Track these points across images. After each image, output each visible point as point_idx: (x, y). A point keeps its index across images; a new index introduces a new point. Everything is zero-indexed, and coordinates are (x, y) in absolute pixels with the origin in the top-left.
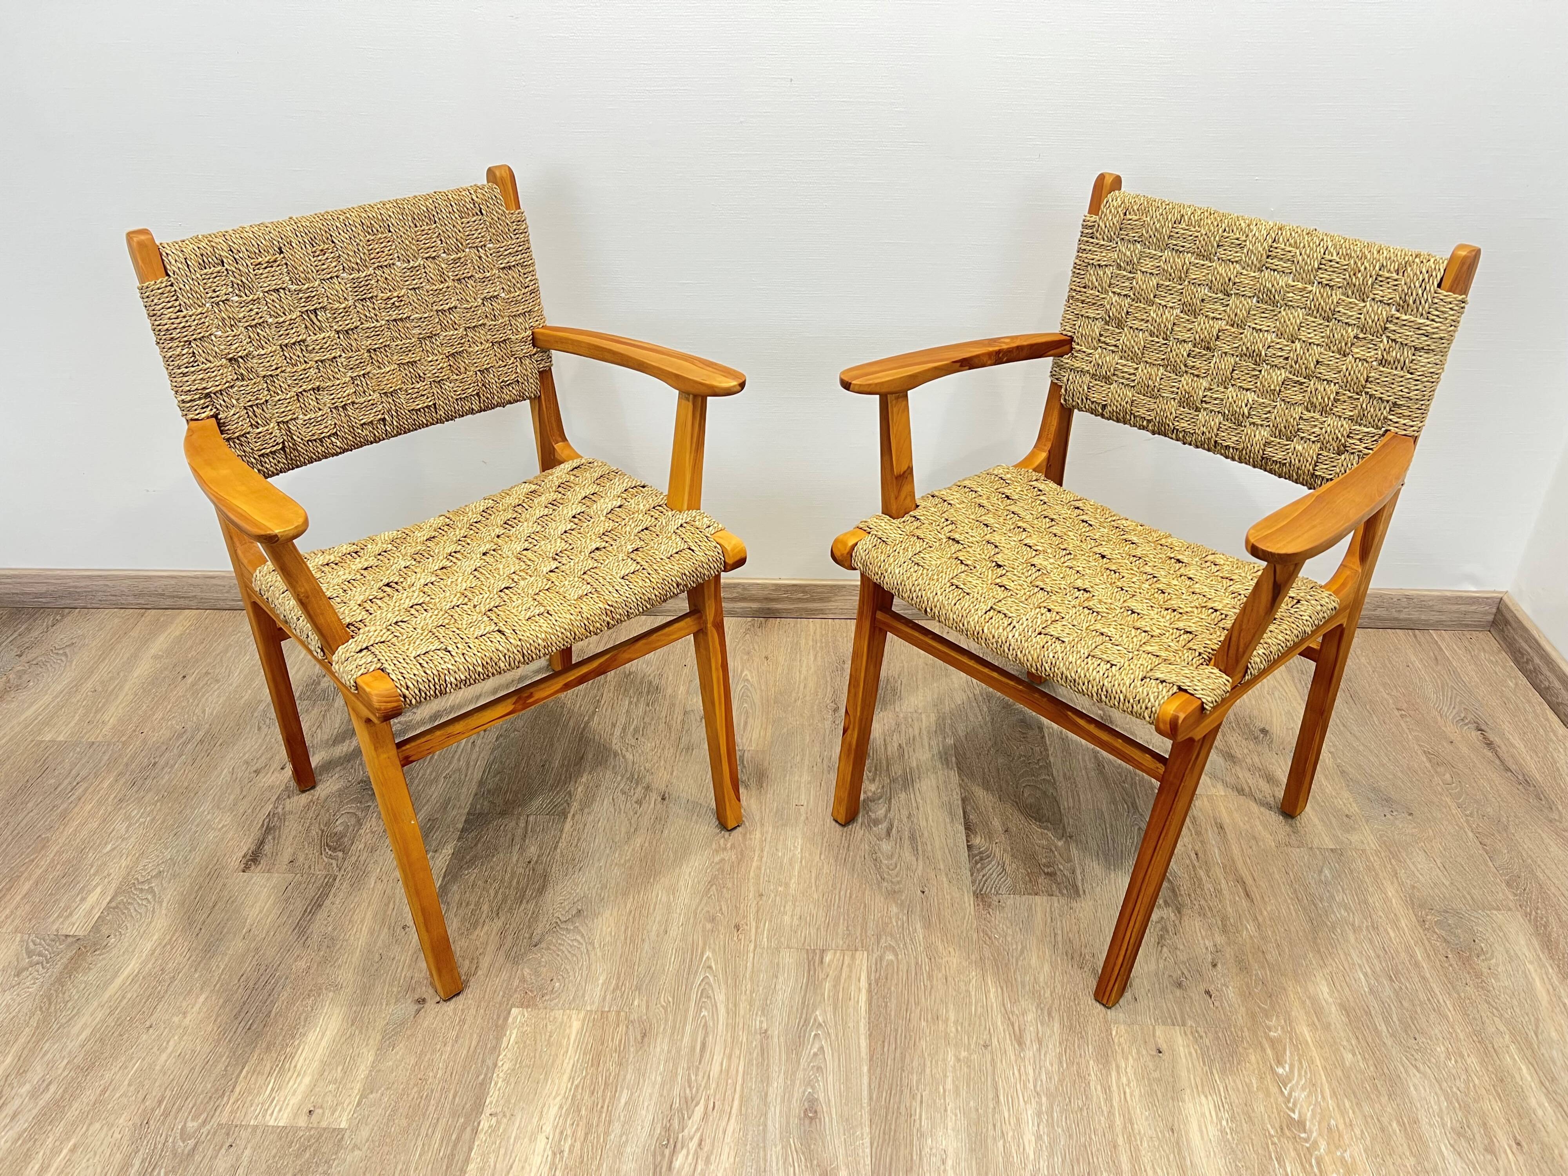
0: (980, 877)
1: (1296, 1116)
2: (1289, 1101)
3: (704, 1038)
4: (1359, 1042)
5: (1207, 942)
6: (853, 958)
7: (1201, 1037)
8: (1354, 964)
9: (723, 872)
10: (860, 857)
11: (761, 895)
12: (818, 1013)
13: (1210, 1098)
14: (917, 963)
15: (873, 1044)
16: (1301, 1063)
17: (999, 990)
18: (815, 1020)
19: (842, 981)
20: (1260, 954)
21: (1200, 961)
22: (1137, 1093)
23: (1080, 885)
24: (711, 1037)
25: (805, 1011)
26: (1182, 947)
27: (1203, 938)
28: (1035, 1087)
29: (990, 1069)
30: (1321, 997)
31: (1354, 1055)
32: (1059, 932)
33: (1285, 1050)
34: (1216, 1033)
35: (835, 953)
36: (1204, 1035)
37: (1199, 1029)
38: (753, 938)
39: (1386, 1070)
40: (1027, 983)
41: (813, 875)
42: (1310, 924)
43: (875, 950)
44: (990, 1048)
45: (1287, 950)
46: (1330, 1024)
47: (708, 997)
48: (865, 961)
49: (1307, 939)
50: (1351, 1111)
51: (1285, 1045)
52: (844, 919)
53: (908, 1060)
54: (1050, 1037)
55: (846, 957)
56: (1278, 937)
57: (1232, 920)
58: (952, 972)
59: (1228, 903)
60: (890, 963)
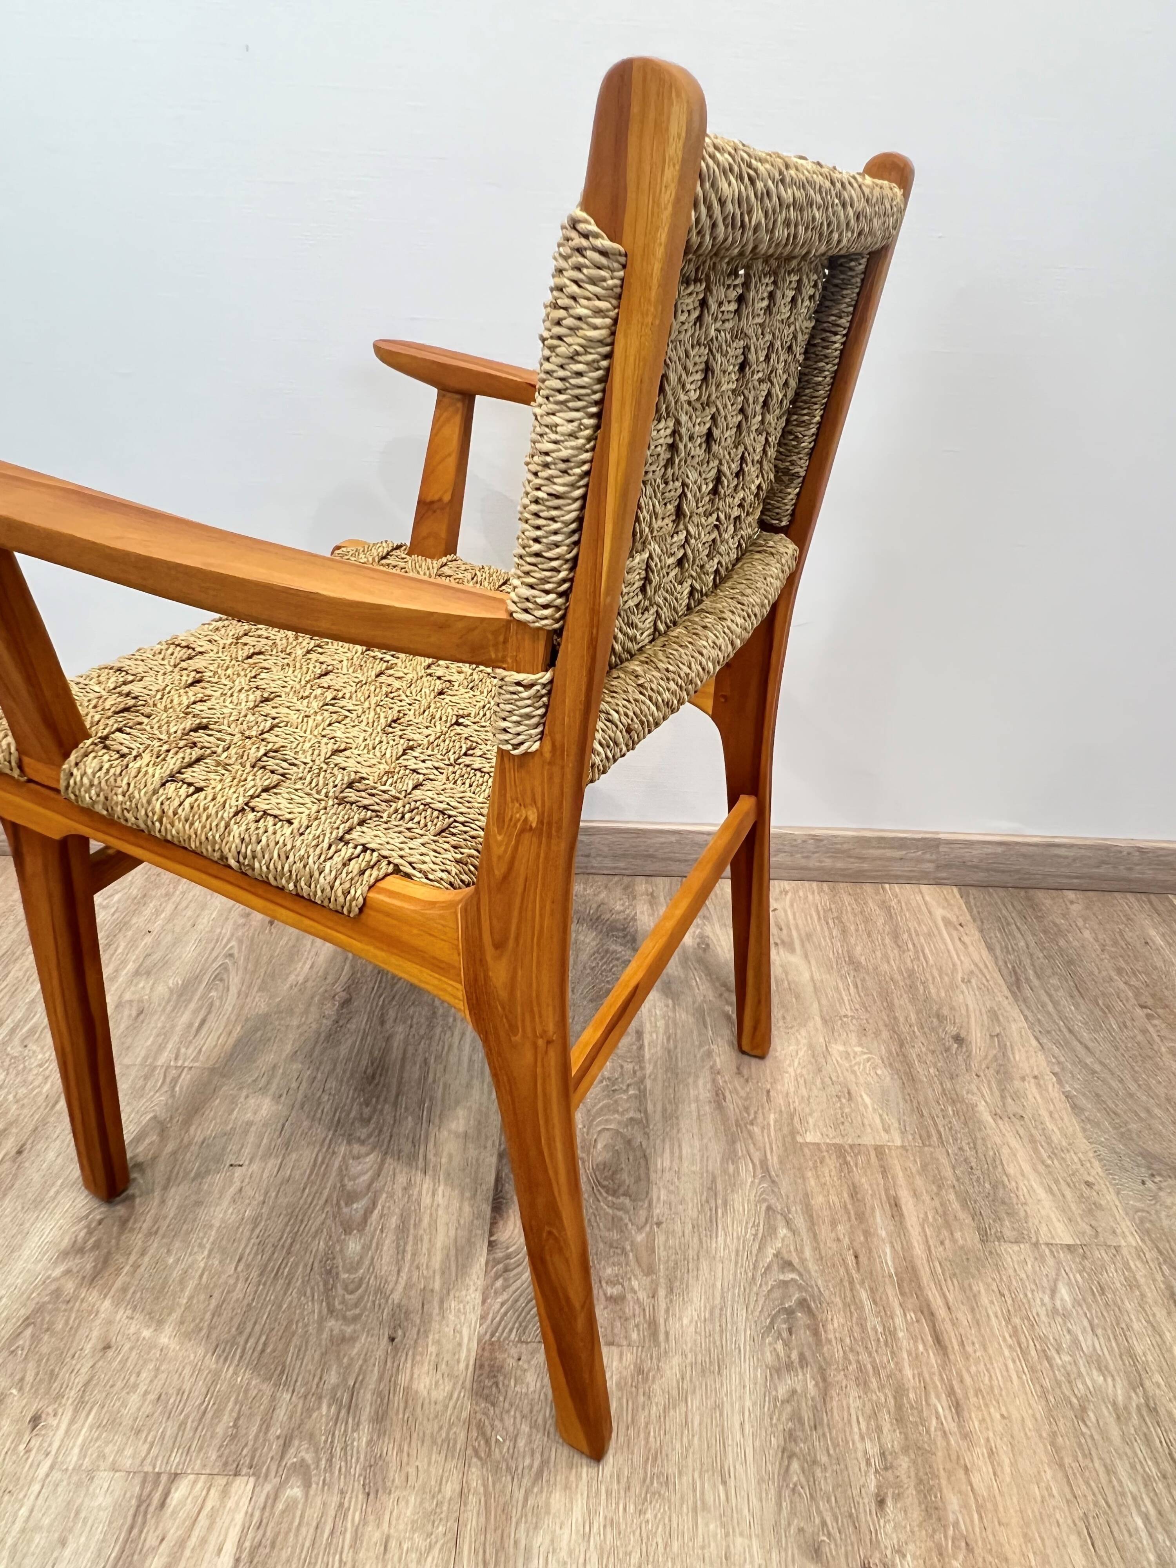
0: (495, 1309)
5: (868, 1445)
6: (225, 1493)
8: (1124, 1496)
9: (58, 1296)
10: (308, 1265)
11: (107, 1347)
20: (961, 1473)
21: (856, 1492)
23: (662, 1321)
26: (824, 1459)
27: (862, 1438)
35: (195, 1483)
40: (535, 1551)
41: (214, 1303)
42: (1043, 1403)
43: (273, 1474)
48: (245, 1501)
49: (1041, 1436)
52: (236, 1403)
55: (212, 1491)
56: (991, 1435)
57: (912, 1396)
58: (401, 1527)
59: (905, 1356)
60: (290, 1507)
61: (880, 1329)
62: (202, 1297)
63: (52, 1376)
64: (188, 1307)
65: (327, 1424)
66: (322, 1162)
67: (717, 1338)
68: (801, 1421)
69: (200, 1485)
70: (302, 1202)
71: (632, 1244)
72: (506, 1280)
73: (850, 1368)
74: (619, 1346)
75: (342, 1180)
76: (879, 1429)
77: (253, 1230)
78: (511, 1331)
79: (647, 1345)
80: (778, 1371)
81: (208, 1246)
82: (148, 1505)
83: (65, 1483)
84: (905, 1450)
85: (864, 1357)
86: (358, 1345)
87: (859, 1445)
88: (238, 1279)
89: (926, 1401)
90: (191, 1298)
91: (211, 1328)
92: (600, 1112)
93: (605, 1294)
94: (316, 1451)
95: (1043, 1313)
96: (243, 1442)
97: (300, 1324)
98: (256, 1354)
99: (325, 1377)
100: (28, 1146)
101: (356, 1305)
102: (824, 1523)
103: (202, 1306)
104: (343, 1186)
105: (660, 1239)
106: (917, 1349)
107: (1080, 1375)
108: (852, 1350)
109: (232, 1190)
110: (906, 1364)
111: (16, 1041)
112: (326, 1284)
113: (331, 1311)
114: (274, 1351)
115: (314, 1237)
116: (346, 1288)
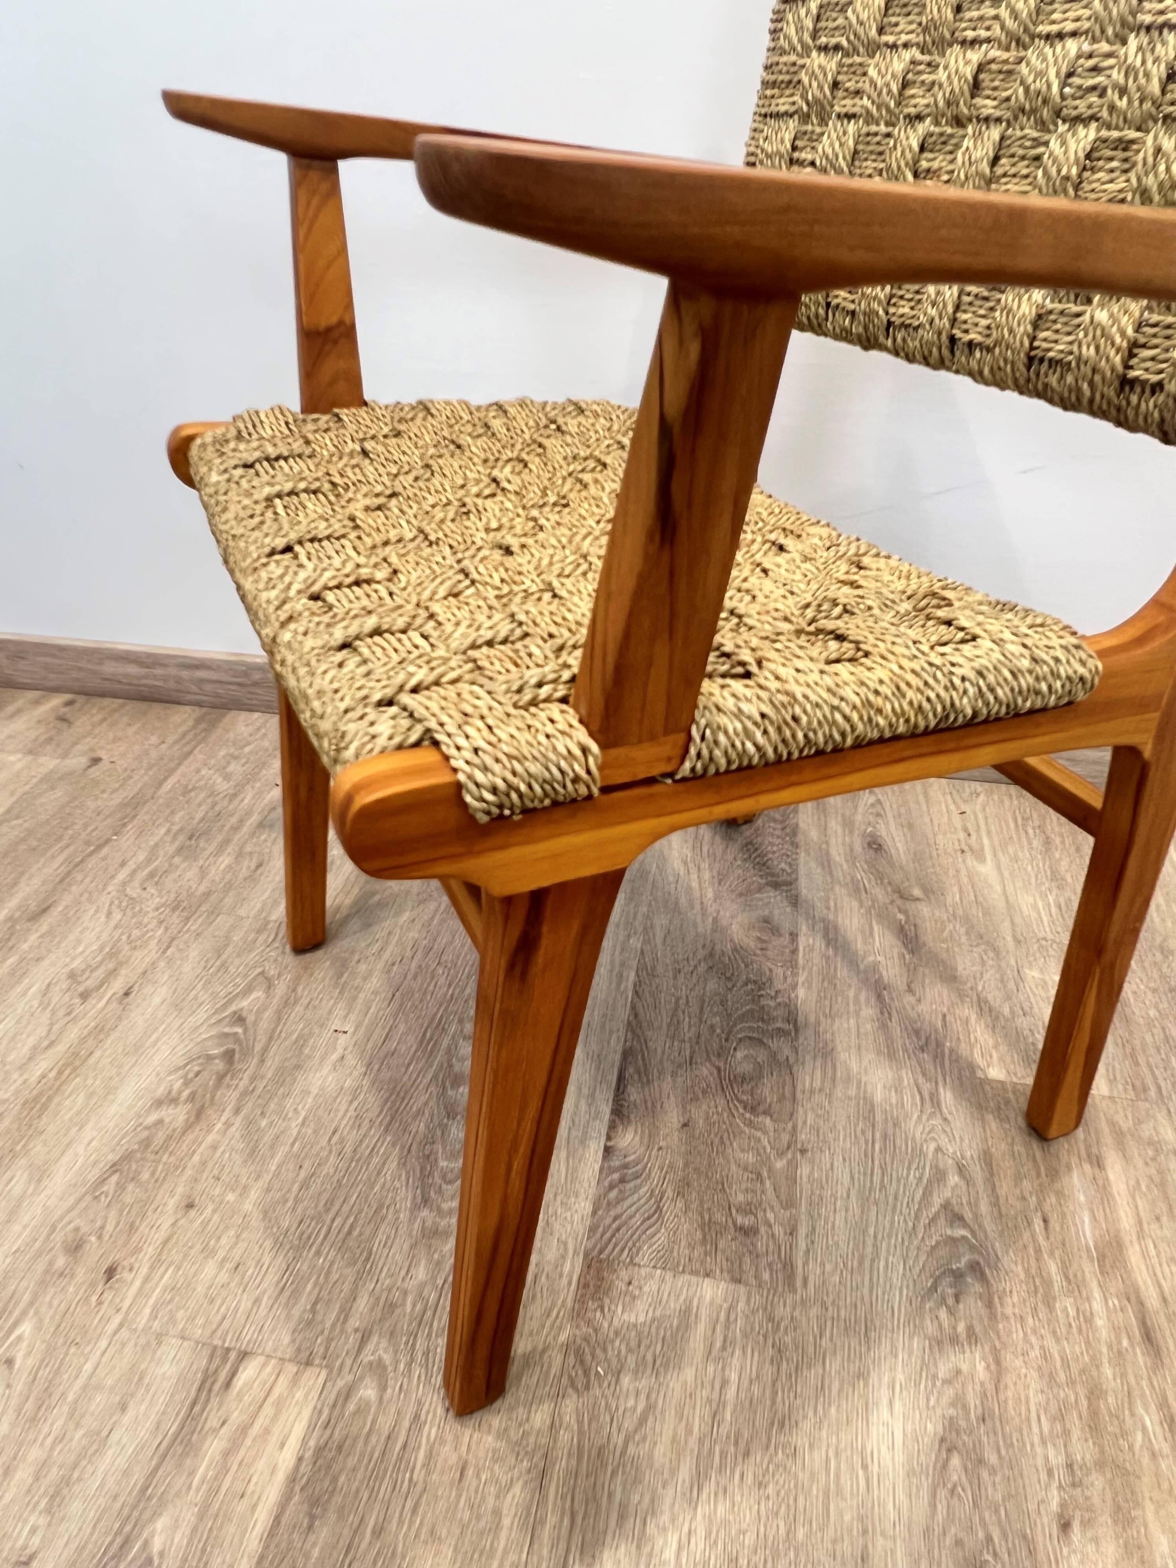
0: (604, 1224)
5: (1051, 1452)
6: (295, 1380)
9: (147, 1146)
11: (190, 1206)
17: (567, 1518)
19: (248, 1442)
23: (800, 1264)
27: (1043, 1441)
32: (734, 1378)
35: (264, 1365)
41: (303, 1174)
43: (347, 1369)
48: (314, 1397)
52: (315, 1284)
55: (282, 1378)
57: (1111, 1400)
58: (481, 1453)
59: (1104, 1350)
60: (362, 1410)
61: (1072, 1312)
62: (291, 1166)
63: (132, 1228)
64: (277, 1174)
65: (410, 1324)
66: (431, 1039)
67: (866, 1291)
68: (965, 1408)
69: (269, 1369)
70: (405, 1078)
71: (770, 1170)
72: (621, 1191)
73: (1032, 1354)
74: (747, 1284)
75: (449, 1061)
76: (1066, 1433)
77: (351, 1102)
78: (623, 1250)
79: (780, 1289)
80: (939, 1343)
81: (303, 1113)
82: (213, 1383)
83: (132, 1343)
84: (1100, 1466)
85: (1050, 1342)
87: (1039, 1450)
88: (330, 1152)
89: (1130, 1410)
90: (280, 1166)
91: (297, 1201)
92: (742, 1018)
93: (734, 1223)
94: (396, 1352)
96: (320, 1328)
97: (391, 1210)
98: (341, 1236)
99: (413, 1271)
100: (136, 988)
101: (453, 1198)
102: (989, 1539)
103: (291, 1175)
104: (451, 1066)
105: (804, 1171)
106: (1120, 1343)
108: (1034, 1331)
109: (335, 1057)
110: (1105, 1360)
111: (136, 883)
112: (422, 1169)
113: (426, 1201)
114: (360, 1234)
115: (415, 1118)
116: (444, 1177)
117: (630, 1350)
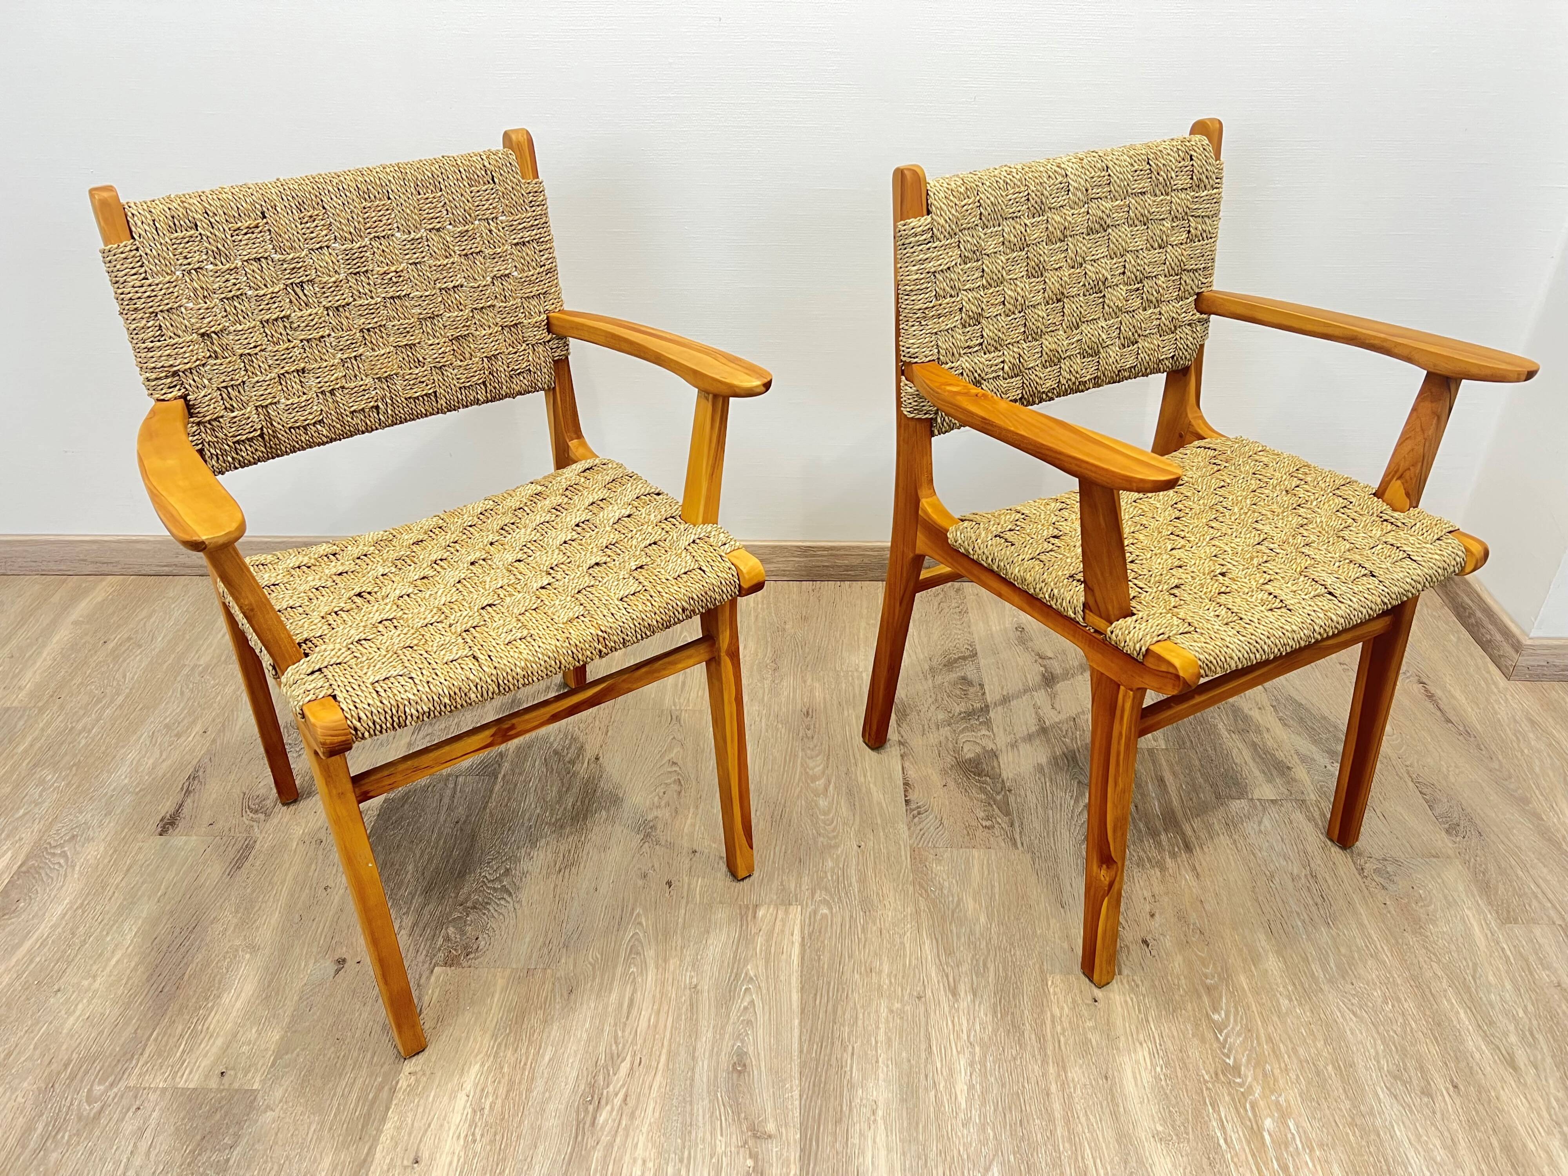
0: (917, 831)
1: (1231, 1062)
2: (1224, 1048)
3: (632, 995)
4: (1296, 988)
5: (1145, 892)
6: (786, 912)
7: (1137, 986)
8: (1292, 912)
9: (656, 829)
10: (797, 813)
11: (694, 852)
12: (749, 967)
13: (1145, 1045)
14: (851, 916)
15: (805, 997)
16: (1236, 1009)
17: (934, 941)
18: (746, 974)
19: (775, 935)
20: (1199, 903)
21: (1137, 911)
22: (1071, 1041)
24: (639, 994)
25: (736, 966)
27: (1141, 890)
28: (968, 1037)
29: (923, 1020)
30: (1258, 945)
31: (1291, 1000)
32: (996, 884)
33: (1221, 997)
34: (1153, 981)
35: (768, 908)
36: (1140, 983)
37: (1135, 978)
38: (685, 894)
39: (1322, 1016)
40: (962, 935)
42: (1249, 873)
43: (810, 904)
44: (923, 999)
45: (1225, 899)
46: (1266, 970)
47: (638, 953)
48: (799, 915)
49: (1246, 888)
50: (1286, 1056)
51: (1221, 992)
52: (779, 875)
53: (839, 1012)
54: (985, 987)
55: (779, 912)
56: (1217, 887)
57: (1170, 871)
58: (887, 925)
60: (824, 916)
61: (1151, 841)
63: (670, 864)
65: (833, 884)
67: (1052, 845)
69: (772, 908)
72: (920, 819)
78: (928, 843)
79: (1011, 849)
84: (1167, 894)
86: (840, 850)
89: (1178, 872)
95: (1252, 833)
96: (789, 891)
97: (803, 840)
98: (782, 854)
99: (825, 864)
101: (833, 831)
107: (1272, 861)
113: (819, 835)
114: (792, 852)
117: (944, 880)
